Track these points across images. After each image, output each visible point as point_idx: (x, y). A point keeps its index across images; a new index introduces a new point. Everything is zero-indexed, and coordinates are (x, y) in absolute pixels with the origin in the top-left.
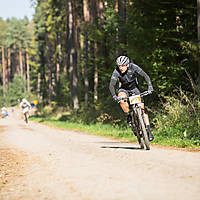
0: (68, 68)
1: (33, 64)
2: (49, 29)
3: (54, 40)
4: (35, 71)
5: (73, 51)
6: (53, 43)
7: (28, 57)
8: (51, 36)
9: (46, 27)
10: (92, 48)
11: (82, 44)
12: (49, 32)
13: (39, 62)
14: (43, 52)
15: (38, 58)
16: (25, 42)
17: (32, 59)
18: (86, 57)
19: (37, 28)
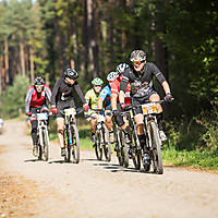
0: (86, 67)
1: (39, 60)
2: (60, 13)
3: (66, 28)
4: (42, 71)
5: (93, 44)
6: (65, 33)
7: (32, 51)
8: (62, 23)
9: (56, 11)
10: (119, 39)
11: (104, 34)
12: (60, 18)
13: (47, 58)
14: (52, 45)
15: (45, 53)
16: (29, 32)
17: (37, 55)
18: (111, 51)
19: (44, 12)
